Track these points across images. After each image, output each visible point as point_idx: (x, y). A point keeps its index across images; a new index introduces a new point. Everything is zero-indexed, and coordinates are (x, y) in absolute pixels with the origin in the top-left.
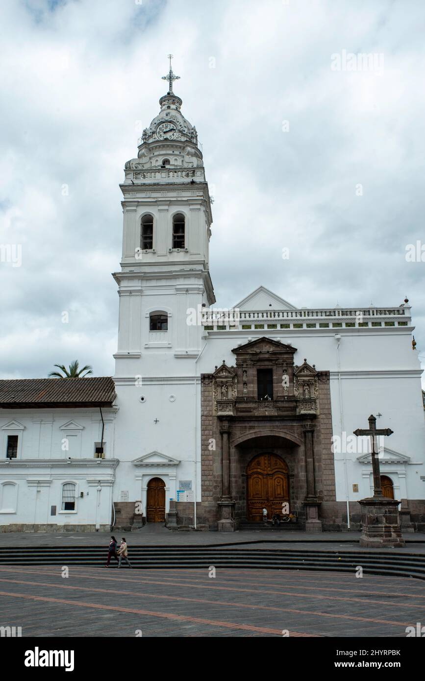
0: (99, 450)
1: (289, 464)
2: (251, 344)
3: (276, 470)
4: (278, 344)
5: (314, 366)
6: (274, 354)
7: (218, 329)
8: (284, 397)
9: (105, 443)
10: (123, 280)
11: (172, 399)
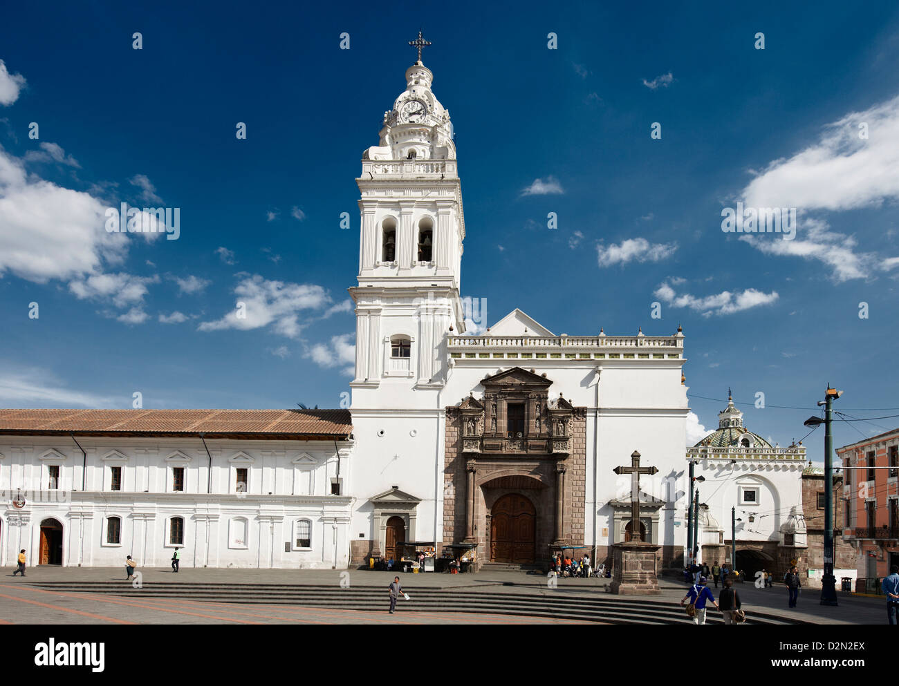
0: (336, 488)
1: (536, 506)
2: (501, 375)
3: (523, 512)
4: (531, 375)
5: (570, 401)
6: (526, 386)
7: (466, 357)
8: (536, 434)
9: (342, 479)
10: (360, 297)
11: (413, 434)
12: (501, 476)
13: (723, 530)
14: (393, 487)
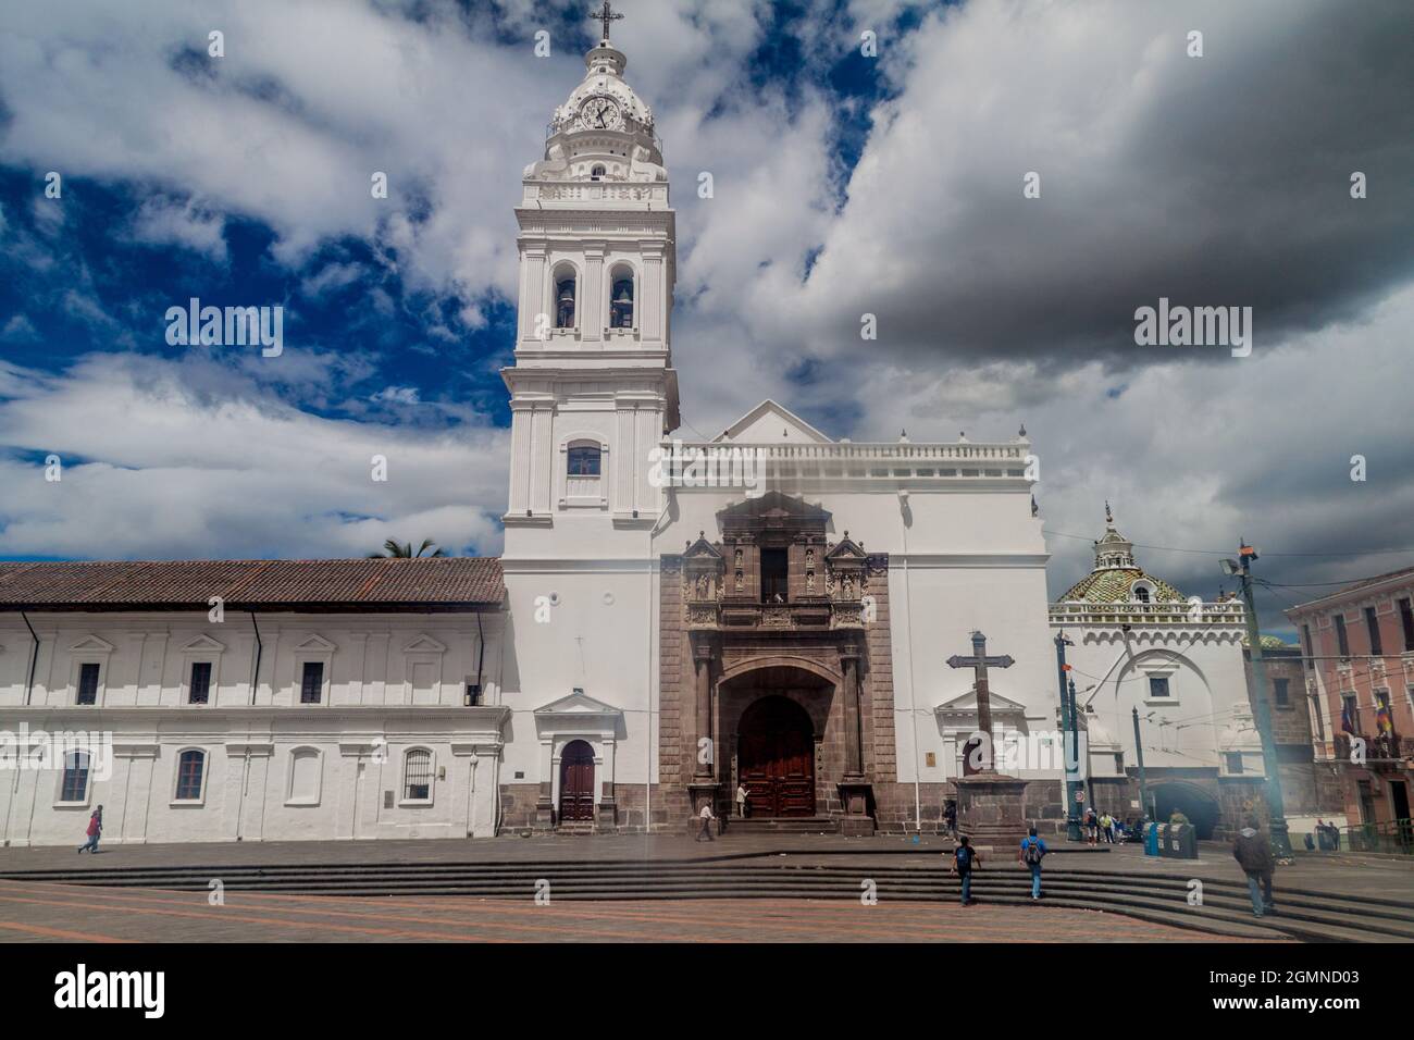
0: (474, 692)
1: (813, 718)
2: (748, 504)
4: (797, 503)
5: (861, 544)
6: (790, 521)
8: (807, 597)
9: (486, 677)
10: (519, 382)
11: (609, 600)
12: (754, 668)
13: (1122, 749)
14: (575, 690)
